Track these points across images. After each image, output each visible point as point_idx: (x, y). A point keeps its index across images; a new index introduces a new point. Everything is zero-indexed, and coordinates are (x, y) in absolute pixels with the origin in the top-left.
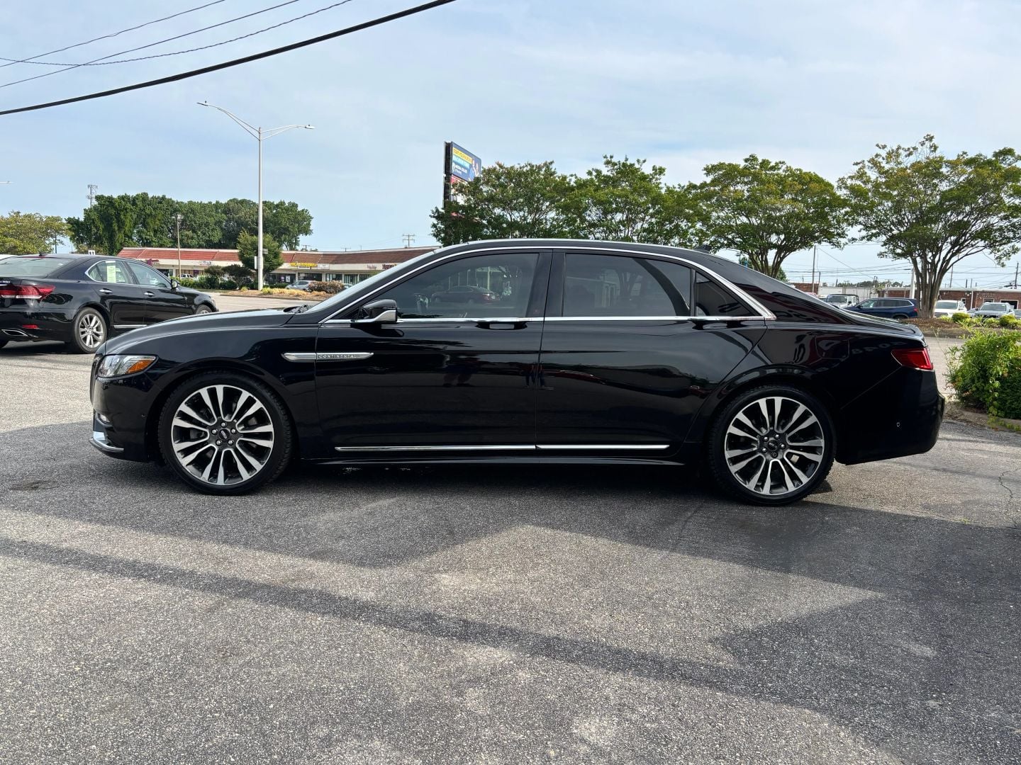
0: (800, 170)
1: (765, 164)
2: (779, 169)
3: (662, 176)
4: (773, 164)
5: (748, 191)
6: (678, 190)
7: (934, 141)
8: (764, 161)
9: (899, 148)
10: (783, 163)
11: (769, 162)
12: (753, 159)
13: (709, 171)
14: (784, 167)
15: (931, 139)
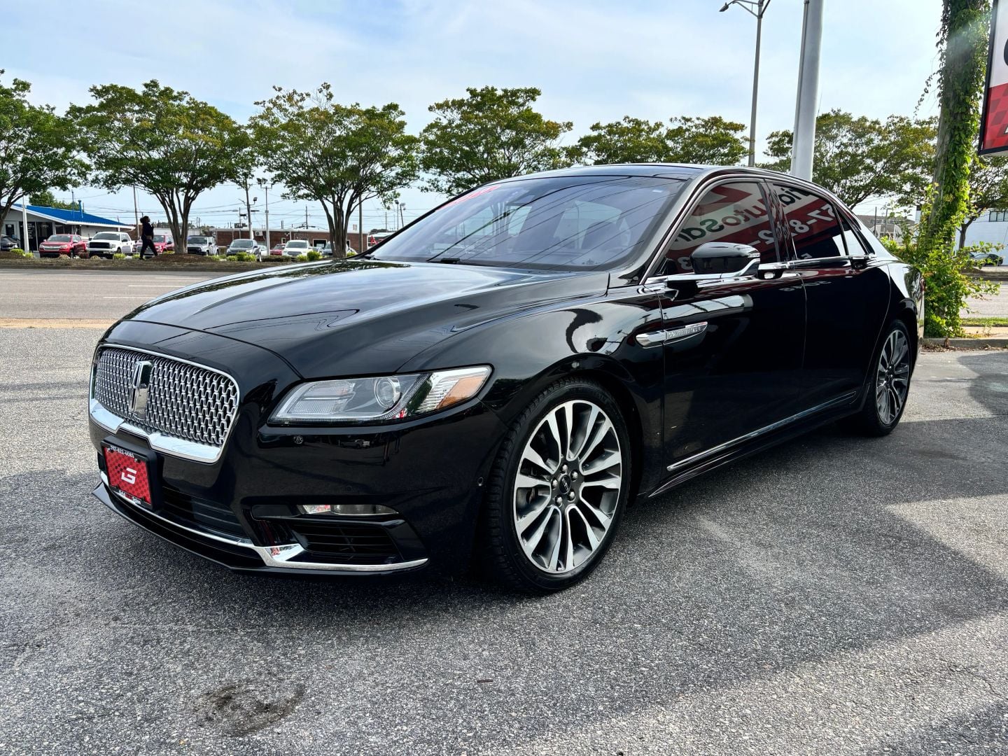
0: (206, 104)
1: (167, 93)
2: (181, 100)
3: (26, 93)
4: (175, 94)
5: (137, 121)
6: (47, 112)
7: (331, 90)
8: (167, 89)
9: (295, 92)
10: (186, 93)
11: (172, 91)
12: (154, 84)
13: (98, 93)
14: (187, 99)
15: (328, 87)
